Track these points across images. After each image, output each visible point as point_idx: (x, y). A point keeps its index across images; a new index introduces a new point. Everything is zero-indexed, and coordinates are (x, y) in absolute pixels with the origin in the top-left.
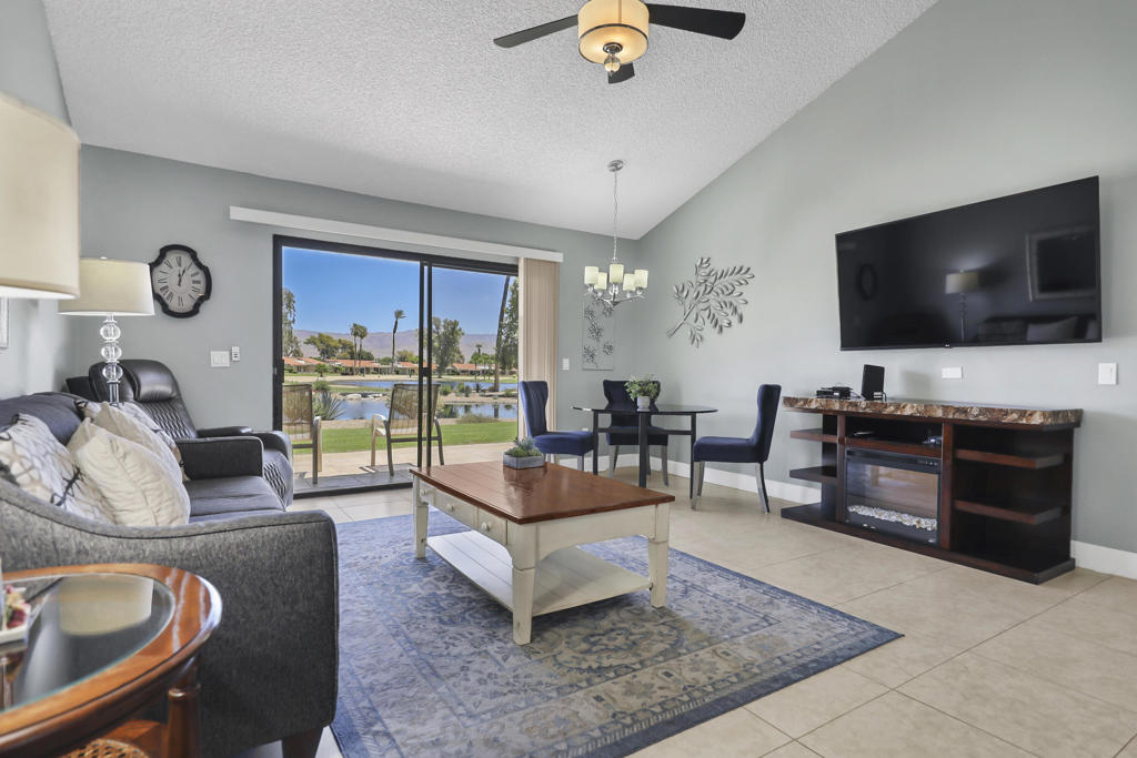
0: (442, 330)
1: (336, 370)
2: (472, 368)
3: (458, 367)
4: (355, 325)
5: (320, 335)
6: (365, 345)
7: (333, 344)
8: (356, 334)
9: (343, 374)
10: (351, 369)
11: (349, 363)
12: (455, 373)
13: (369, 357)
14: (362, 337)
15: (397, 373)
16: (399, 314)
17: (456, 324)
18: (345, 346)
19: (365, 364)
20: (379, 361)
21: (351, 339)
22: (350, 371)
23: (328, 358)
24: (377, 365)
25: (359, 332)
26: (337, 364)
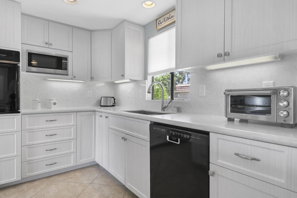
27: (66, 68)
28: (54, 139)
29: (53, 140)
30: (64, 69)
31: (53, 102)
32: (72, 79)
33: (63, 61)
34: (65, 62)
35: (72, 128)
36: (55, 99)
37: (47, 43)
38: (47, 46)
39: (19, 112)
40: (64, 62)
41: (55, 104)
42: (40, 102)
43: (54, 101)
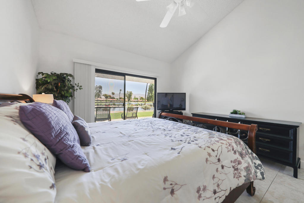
0: (129, 93)
2: (134, 100)
3: (132, 100)
5: (105, 94)
12: (131, 101)
15: (120, 101)
16: (121, 90)
17: (131, 92)
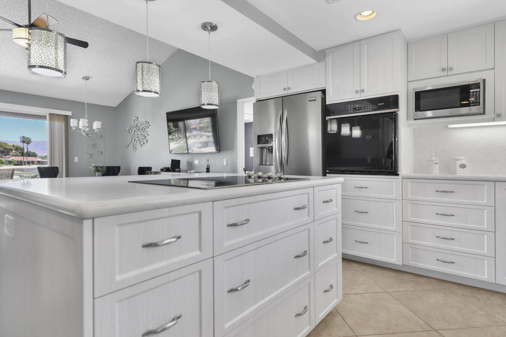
1: (10, 163)
4: (23, 137)
6: (31, 148)
7: (8, 147)
8: (24, 142)
9: (15, 165)
10: (21, 162)
11: (20, 159)
13: (34, 155)
14: (28, 143)
18: (17, 149)
19: (30, 159)
20: (42, 157)
21: (21, 145)
22: (20, 163)
23: (5, 155)
24: (39, 159)
25: (26, 141)
26: (11, 159)
27: (478, 101)
28: (450, 223)
29: (448, 223)
30: (473, 104)
31: (459, 163)
32: (493, 120)
33: (471, 91)
34: (476, 92)
35: (486, 211)
36: (464, 158)
37: (443, 70)
38: (445, 73)
39: (398, 175)
40: (473, 92)
41: (463, 166)
42: (436, 163)
43: (463, 162)
